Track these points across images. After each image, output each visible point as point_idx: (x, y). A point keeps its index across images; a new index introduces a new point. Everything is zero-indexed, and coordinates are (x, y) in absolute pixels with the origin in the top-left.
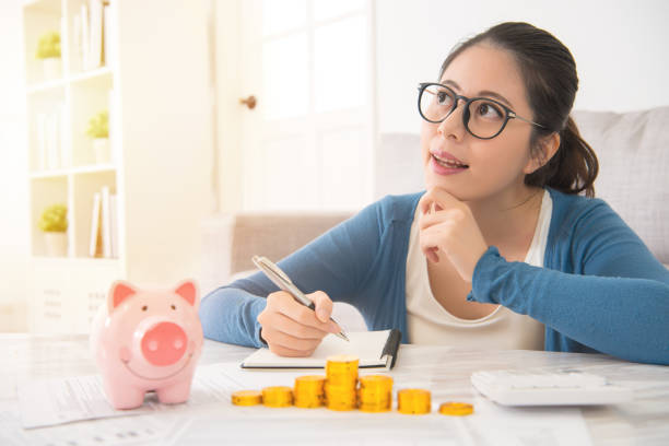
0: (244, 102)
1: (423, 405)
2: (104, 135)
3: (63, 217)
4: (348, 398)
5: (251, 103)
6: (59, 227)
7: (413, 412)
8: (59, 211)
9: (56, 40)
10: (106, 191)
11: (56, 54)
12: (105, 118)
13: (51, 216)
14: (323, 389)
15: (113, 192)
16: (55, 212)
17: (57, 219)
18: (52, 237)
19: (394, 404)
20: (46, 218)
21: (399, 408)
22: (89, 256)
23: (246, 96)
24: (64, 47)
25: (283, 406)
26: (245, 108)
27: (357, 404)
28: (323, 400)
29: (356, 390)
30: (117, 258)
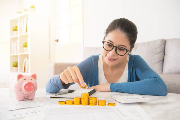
0: (56, 40)
1: (104, 104)
2: (26, 47)
3: (17, 64)
4: (87, 102)
5: (57, 41)
6: (16, 66)
7: (102, 105)
8: (16, 63)
9: (17, 27)
10: (26, 58)
11: (16, 30)
12: (26, 43)
13: (14, 63)
14: (81, 101)
15: (28, 58)
16: (15, 63)
17: (16, 64)
18: (14, 68)
19: (97, 104)
20: (13, 64)
21: (98, 104)
22: (22, 72)
23: (56, 39)
24: (18, 29)
25: (71, 104)
26: (56, 42)
27: (89, 104)
28: (81, 103)
29: (88, 100)
30: (28, 72)
